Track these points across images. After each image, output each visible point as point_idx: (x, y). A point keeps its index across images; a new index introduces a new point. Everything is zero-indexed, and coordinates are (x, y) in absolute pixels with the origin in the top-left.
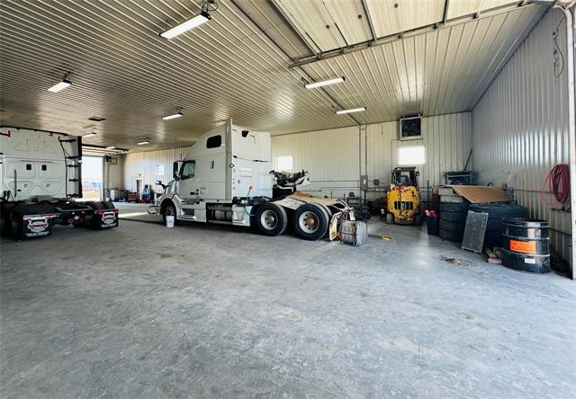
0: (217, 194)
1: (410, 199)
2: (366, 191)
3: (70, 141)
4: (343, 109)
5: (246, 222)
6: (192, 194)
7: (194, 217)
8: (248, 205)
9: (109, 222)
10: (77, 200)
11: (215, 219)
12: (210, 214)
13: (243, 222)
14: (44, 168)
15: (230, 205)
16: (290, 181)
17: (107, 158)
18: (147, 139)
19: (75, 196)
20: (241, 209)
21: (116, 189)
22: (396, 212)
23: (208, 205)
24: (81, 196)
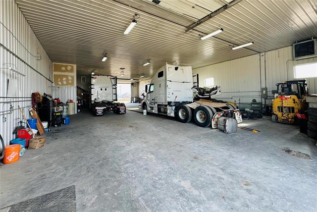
0: (162, 100)
1: (291, 105)
2: (265, 99)
3: (114, 78)
4: (238, 45)
5: (173, 115)
6: (153, 100)
7: (153, 111)
8: (174, 106)
9: (122, 111)
10: (115, 102)
11: (161, 112)
12: (159, 110)
13: (172, 114)
14: (106, 89)
15: (166, 106)
16: (208, 92)
17: (132, 84)
18: (143, 75)
19: (114, 100)
20: (170, 108)
21: (135, 97)
22: (279, 114)
23: (158, 105)
24: (117, 100)
